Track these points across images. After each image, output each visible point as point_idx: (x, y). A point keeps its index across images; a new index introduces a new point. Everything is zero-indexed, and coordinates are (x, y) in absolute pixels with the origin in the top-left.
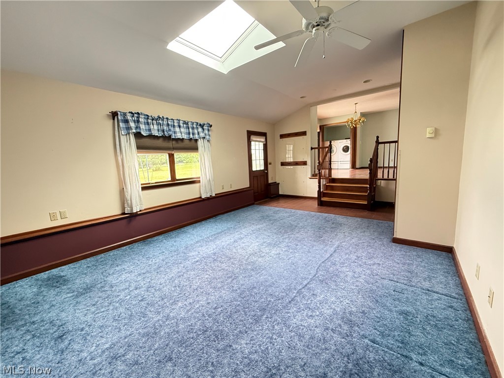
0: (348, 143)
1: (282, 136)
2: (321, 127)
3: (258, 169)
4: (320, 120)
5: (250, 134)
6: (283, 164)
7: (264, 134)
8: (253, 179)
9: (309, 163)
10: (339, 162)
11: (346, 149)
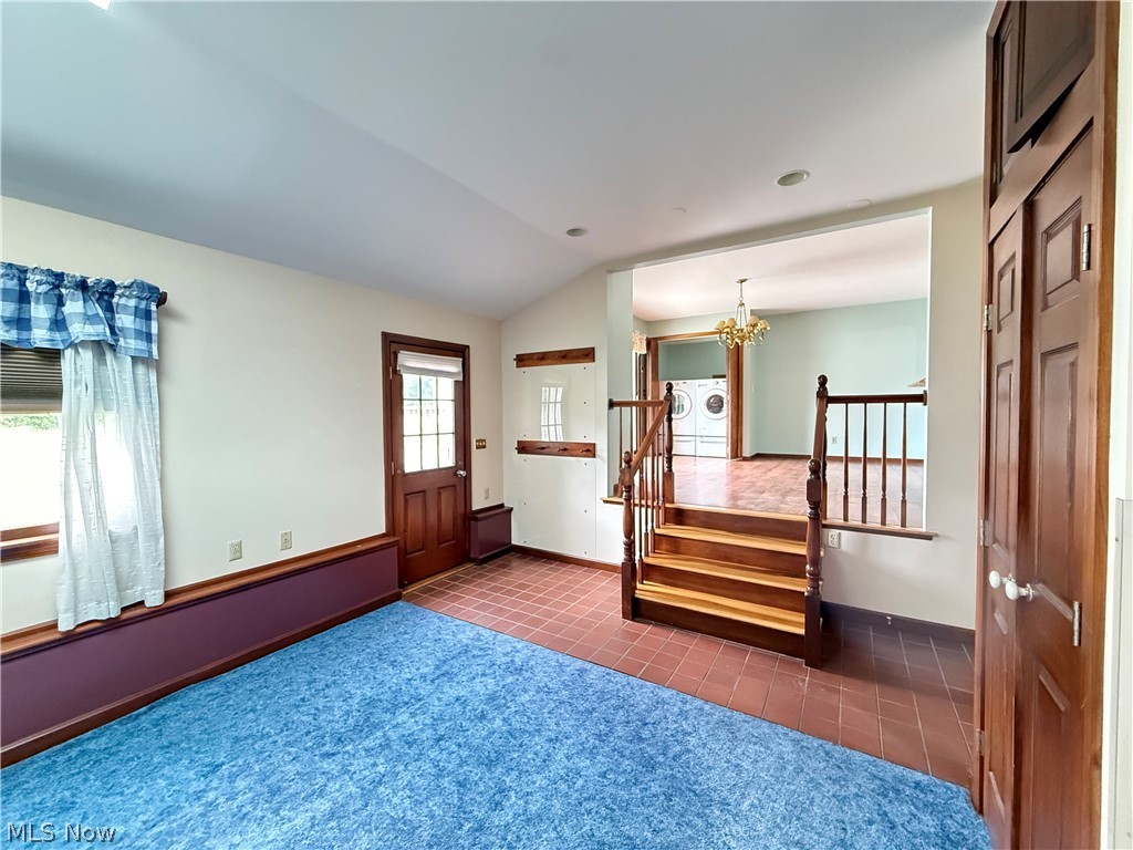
0: (722, 388)
1: (523, 360)
2: (651, 344)
3: (430, 465)
4: (648, 324)
5: (393, 345)
6: (523, 448)
7: (460, 351)
8: (406, 501)
9: (602, 449)
10: (698, 439)
11: (715, 405)
